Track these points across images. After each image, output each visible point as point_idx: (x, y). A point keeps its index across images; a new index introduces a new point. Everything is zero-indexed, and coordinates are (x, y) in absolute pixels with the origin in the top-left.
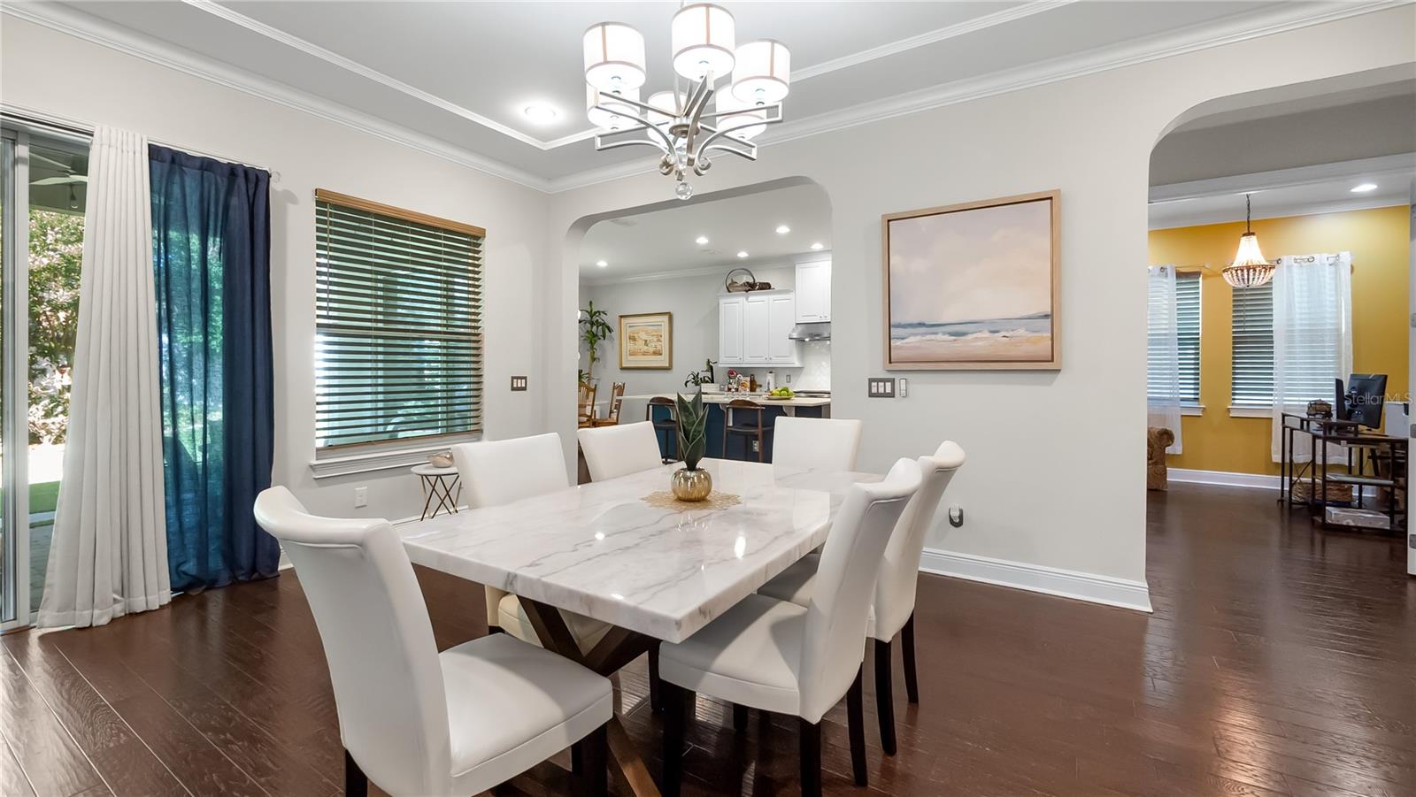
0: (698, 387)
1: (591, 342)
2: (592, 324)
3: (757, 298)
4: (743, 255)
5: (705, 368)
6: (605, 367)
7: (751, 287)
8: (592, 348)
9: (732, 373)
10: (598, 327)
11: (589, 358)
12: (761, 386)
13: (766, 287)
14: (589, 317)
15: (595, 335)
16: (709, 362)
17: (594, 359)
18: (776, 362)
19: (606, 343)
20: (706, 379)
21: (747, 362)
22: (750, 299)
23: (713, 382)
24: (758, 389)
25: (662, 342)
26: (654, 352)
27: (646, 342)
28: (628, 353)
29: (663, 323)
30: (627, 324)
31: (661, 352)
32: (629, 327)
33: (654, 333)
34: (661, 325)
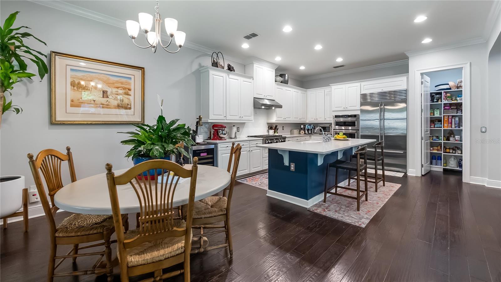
3: (234, 77)
21: (228, 119)
22: (230, 76)
25: (130, 95)
26: (119, 107)
27: (105, 93)
28: (69, 103)
29: (132, 77)
30: (67, 65)
31: (129, 106)
32: (71, 70)
33: (120, 85)
34: (130, 78)
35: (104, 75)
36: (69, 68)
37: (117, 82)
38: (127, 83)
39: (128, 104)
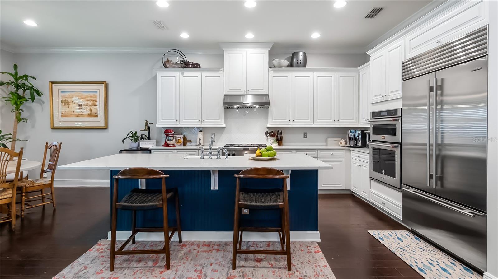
0: (137, 143)
1: (16, 103)
2: (17, 86)
3: (190, 75)
4: (185, 36)
5: (144, 127)
6: (33, 126)
7: (186, 65)
8: (18, 109)
9: (168, 132)
10: (24, 91)
11: (14, 118)
12: (191, 141)
13: (196, 66)
14: (14, 81)
15: (19, 97)
16: (147, 123)
17: (19, 120)
18: (208, 123)
19: (35, 105)
20: (144, 136)
21: (182, 123)
22: (186, 74)
23: (149, 139)
24: (188, 144)
25: (97, 106)
26: (89, 115)
27: (80, 105)
28: (60, 115)
29: (98, 91)
30: (59, 89)
31: (96, 115)
32: (62, 92)
33: (89, 98)
34: (97, 92)
35: (79, 93)
36: (60, 91)
37: (88, 96)
38: (94, 96)
39: (95, 113)
